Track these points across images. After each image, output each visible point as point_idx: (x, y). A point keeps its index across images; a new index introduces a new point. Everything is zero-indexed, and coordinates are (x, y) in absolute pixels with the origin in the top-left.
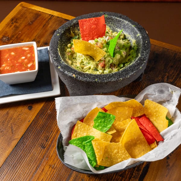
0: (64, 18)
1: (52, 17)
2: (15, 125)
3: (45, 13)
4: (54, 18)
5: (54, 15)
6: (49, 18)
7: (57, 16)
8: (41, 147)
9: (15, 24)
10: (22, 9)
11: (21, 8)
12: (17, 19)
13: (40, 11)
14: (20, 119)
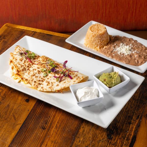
0: (45, 33)
1: (35, 33)
2: (16, 114)
3: (28, 30)
4: (37, 34)
5: (37, 31)
6: (33, 34)
7: (39, 32)
8: (42, 129)
9: (3, 40)
10: (8, 29)
11: (6, 27)
12: (4, 36)
13: (24, 29)
14: (20, 109)
